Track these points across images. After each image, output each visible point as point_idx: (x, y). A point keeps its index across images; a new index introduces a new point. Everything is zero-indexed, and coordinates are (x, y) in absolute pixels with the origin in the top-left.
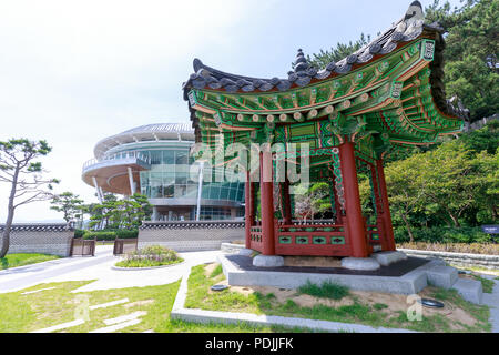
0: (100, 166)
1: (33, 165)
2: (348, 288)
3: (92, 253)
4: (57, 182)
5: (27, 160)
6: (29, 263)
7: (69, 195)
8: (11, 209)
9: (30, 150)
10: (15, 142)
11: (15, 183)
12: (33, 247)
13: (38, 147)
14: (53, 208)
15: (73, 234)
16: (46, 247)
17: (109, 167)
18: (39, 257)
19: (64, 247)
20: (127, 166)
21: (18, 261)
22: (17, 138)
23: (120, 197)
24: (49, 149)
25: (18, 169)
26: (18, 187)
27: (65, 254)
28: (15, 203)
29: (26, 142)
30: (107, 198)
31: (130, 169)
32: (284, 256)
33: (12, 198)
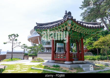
0: (31, 37)
1: (15, 40)
2: (60, 66)
3: (28, 59)
4: (20, 43)
5: (15, 38)
6: (16, 60)
7: (24, 45)
8: (12, 49)
9: (15, 36)
10: (12, 35)
11: (13, 43)
12: (17, 57)
13: (16, 35)
14: (21, 48)
15: (24, 55)
16: (19, 57)
17: (33, 37)
18: (18, 59)
19: (22, 57)
20: (38, 36)
21: (14, 60)
22: (13, 34)
23: (37, 45)
24: (18, 36)
25: (13, 40)
26: (13, 44)
27: (23, 59)
28: (13, 47)
29: (14, 34)
30: (34, 45)
31: (38, 37)
32: (55, 60)
33: (12, 47)
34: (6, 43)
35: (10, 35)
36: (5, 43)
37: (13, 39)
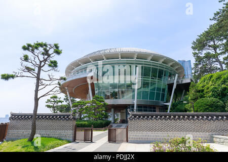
7: (56, 97)
8: (37, 100)
19: (70, 133)
25: (40, 68)
29: (45, 45)
33: (37, 91)
34: (13, 77)
35: (29, 45)
36: (6, 77)
37: (41, 62)
